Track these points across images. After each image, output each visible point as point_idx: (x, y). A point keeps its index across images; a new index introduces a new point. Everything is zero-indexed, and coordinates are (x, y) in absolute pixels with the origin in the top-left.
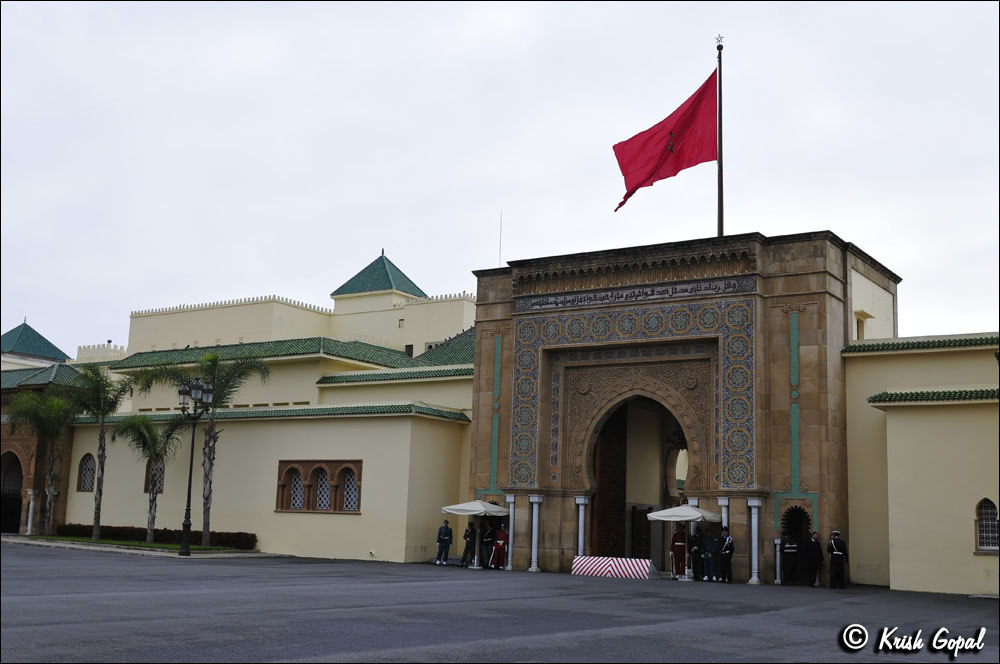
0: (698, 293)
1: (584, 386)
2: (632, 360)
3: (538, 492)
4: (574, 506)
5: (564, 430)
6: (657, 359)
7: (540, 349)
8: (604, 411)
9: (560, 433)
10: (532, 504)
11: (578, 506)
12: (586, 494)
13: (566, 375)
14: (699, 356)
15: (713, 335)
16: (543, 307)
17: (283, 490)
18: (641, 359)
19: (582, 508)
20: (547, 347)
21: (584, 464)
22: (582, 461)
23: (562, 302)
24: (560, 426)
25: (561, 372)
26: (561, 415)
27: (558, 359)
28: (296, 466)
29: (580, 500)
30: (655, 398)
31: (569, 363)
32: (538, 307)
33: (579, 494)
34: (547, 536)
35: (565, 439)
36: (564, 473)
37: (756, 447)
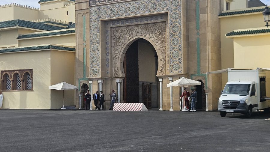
1: (118, 35)
2: (136, 23)
3: (101, 79)
4: (116, 84)
5: (111, 53)
6: (145, 22)
7: (100, 21)
9: (109, 55)
10: (99, 84)
11: (117, 83)
12: (120, 78)
13: (111, 31)
14: (162, 20)
15: (166, 12)
16: (100, 3)
17: (3, 83)
18: (139, 23)
19: (119, 84)
20: (102, 19)
21: (119, 66)
24: (109, 52)
25: (109, 29)
26: (109, 47)
27: (107, 24)
28: (7, 73)
29: (118, 81)
31: (112, 26)
32: (98, 3)
33: (117, 78)
35: (112, 57)
36: (112, 70)
37: (182, 56)
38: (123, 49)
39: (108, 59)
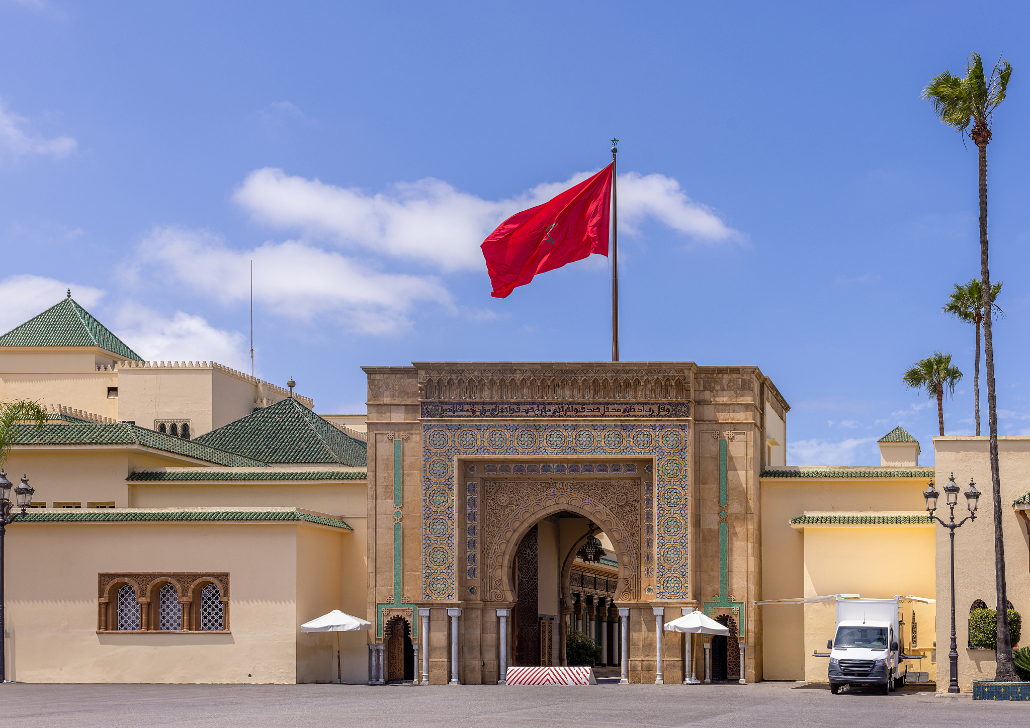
0: (631, 414)
1: (504, 499)
2: (557, 474)
3: (457, 606)
4: (495, 620)
5: (482, 542)
6: (585, 475)
7: (456, 458)
8: (526, 525)
9: (478, 546)
10: (450, 618)
11: (498, 618)
12: (506, 606)
13: (483, 487)
14: (630, 475)
15: (648, 456)
19: (503, 621)
20: (463, 457)
21: (504, 577)
22: (503, 573)
23: (479, 411)
24: (477, 539)
25: (478, 483)
26: (478, 528)
27: (472, 470)
29: (502, 613)
30: (582, 513)
31: (486, 475)
32: (451, 414)
33: (502, 607)
34: (465, 649)
35: (483, 552)
36: (483, 586)
37: (689, 561)
38: (516, 536)
39: (474, 557)
